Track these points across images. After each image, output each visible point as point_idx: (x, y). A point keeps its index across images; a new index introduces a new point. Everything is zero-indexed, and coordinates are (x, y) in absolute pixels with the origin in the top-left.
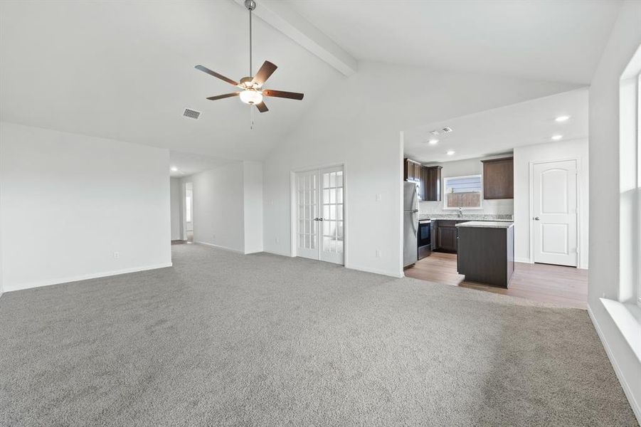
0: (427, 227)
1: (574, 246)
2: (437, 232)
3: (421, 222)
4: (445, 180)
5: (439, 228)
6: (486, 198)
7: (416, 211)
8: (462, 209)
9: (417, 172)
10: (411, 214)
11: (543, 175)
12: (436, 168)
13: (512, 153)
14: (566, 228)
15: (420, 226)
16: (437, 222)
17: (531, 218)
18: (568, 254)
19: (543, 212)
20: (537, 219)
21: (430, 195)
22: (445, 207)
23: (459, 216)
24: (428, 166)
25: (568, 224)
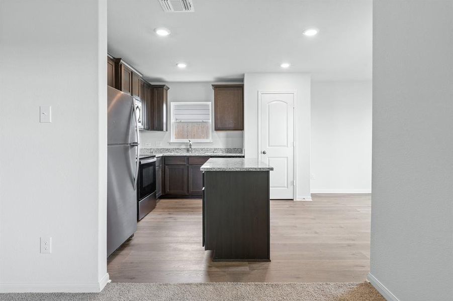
0: (151, 168)
1: (292, 180)
2: (164, 172)
3: (143, 162)
4: (173, 105)
5: (166, 166)
6: (217, 129)
7: (134, 145)
8: (192, 141)
9: (137, 88)
10: (126, 150)
11: (269, 106)
12: (162, 87)
13: (242, 80)
14: (286, 161)
15: (142, 167)
16: (164, 159)
17: (260, 152)
18: (287, 187)
19: (269, 146)
20: (264, 153)
21: (155, 122)
22: (173, 139)
23: (188, 150)
24: (152, 83)
25: (287, 157)
